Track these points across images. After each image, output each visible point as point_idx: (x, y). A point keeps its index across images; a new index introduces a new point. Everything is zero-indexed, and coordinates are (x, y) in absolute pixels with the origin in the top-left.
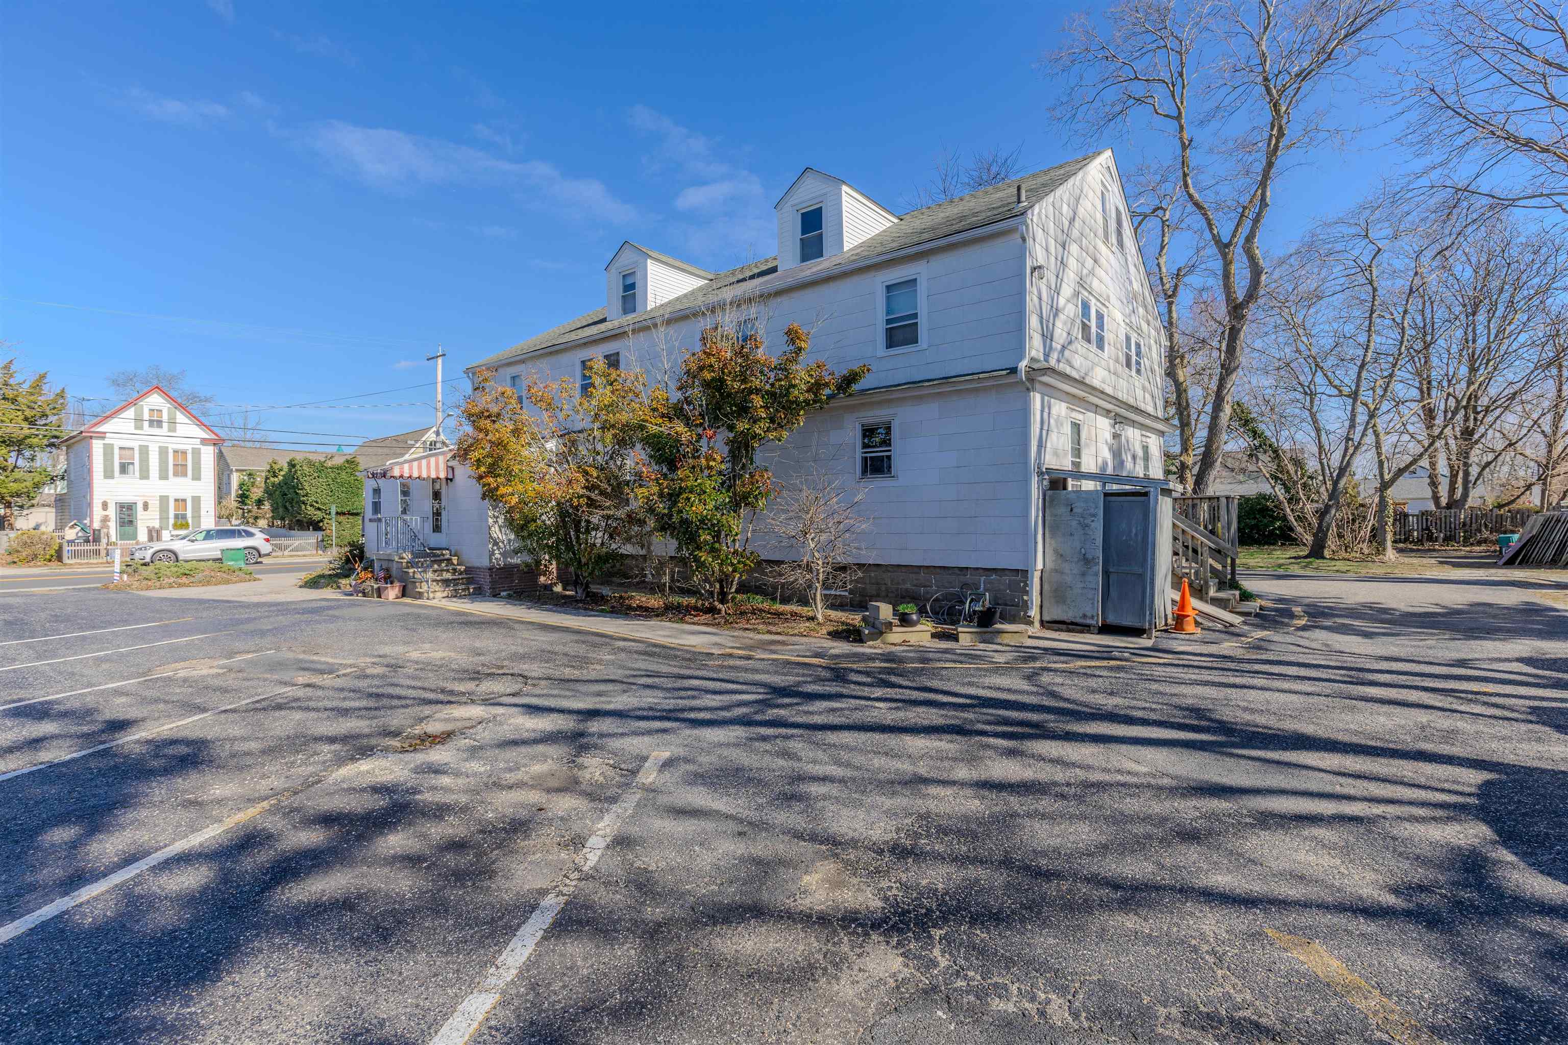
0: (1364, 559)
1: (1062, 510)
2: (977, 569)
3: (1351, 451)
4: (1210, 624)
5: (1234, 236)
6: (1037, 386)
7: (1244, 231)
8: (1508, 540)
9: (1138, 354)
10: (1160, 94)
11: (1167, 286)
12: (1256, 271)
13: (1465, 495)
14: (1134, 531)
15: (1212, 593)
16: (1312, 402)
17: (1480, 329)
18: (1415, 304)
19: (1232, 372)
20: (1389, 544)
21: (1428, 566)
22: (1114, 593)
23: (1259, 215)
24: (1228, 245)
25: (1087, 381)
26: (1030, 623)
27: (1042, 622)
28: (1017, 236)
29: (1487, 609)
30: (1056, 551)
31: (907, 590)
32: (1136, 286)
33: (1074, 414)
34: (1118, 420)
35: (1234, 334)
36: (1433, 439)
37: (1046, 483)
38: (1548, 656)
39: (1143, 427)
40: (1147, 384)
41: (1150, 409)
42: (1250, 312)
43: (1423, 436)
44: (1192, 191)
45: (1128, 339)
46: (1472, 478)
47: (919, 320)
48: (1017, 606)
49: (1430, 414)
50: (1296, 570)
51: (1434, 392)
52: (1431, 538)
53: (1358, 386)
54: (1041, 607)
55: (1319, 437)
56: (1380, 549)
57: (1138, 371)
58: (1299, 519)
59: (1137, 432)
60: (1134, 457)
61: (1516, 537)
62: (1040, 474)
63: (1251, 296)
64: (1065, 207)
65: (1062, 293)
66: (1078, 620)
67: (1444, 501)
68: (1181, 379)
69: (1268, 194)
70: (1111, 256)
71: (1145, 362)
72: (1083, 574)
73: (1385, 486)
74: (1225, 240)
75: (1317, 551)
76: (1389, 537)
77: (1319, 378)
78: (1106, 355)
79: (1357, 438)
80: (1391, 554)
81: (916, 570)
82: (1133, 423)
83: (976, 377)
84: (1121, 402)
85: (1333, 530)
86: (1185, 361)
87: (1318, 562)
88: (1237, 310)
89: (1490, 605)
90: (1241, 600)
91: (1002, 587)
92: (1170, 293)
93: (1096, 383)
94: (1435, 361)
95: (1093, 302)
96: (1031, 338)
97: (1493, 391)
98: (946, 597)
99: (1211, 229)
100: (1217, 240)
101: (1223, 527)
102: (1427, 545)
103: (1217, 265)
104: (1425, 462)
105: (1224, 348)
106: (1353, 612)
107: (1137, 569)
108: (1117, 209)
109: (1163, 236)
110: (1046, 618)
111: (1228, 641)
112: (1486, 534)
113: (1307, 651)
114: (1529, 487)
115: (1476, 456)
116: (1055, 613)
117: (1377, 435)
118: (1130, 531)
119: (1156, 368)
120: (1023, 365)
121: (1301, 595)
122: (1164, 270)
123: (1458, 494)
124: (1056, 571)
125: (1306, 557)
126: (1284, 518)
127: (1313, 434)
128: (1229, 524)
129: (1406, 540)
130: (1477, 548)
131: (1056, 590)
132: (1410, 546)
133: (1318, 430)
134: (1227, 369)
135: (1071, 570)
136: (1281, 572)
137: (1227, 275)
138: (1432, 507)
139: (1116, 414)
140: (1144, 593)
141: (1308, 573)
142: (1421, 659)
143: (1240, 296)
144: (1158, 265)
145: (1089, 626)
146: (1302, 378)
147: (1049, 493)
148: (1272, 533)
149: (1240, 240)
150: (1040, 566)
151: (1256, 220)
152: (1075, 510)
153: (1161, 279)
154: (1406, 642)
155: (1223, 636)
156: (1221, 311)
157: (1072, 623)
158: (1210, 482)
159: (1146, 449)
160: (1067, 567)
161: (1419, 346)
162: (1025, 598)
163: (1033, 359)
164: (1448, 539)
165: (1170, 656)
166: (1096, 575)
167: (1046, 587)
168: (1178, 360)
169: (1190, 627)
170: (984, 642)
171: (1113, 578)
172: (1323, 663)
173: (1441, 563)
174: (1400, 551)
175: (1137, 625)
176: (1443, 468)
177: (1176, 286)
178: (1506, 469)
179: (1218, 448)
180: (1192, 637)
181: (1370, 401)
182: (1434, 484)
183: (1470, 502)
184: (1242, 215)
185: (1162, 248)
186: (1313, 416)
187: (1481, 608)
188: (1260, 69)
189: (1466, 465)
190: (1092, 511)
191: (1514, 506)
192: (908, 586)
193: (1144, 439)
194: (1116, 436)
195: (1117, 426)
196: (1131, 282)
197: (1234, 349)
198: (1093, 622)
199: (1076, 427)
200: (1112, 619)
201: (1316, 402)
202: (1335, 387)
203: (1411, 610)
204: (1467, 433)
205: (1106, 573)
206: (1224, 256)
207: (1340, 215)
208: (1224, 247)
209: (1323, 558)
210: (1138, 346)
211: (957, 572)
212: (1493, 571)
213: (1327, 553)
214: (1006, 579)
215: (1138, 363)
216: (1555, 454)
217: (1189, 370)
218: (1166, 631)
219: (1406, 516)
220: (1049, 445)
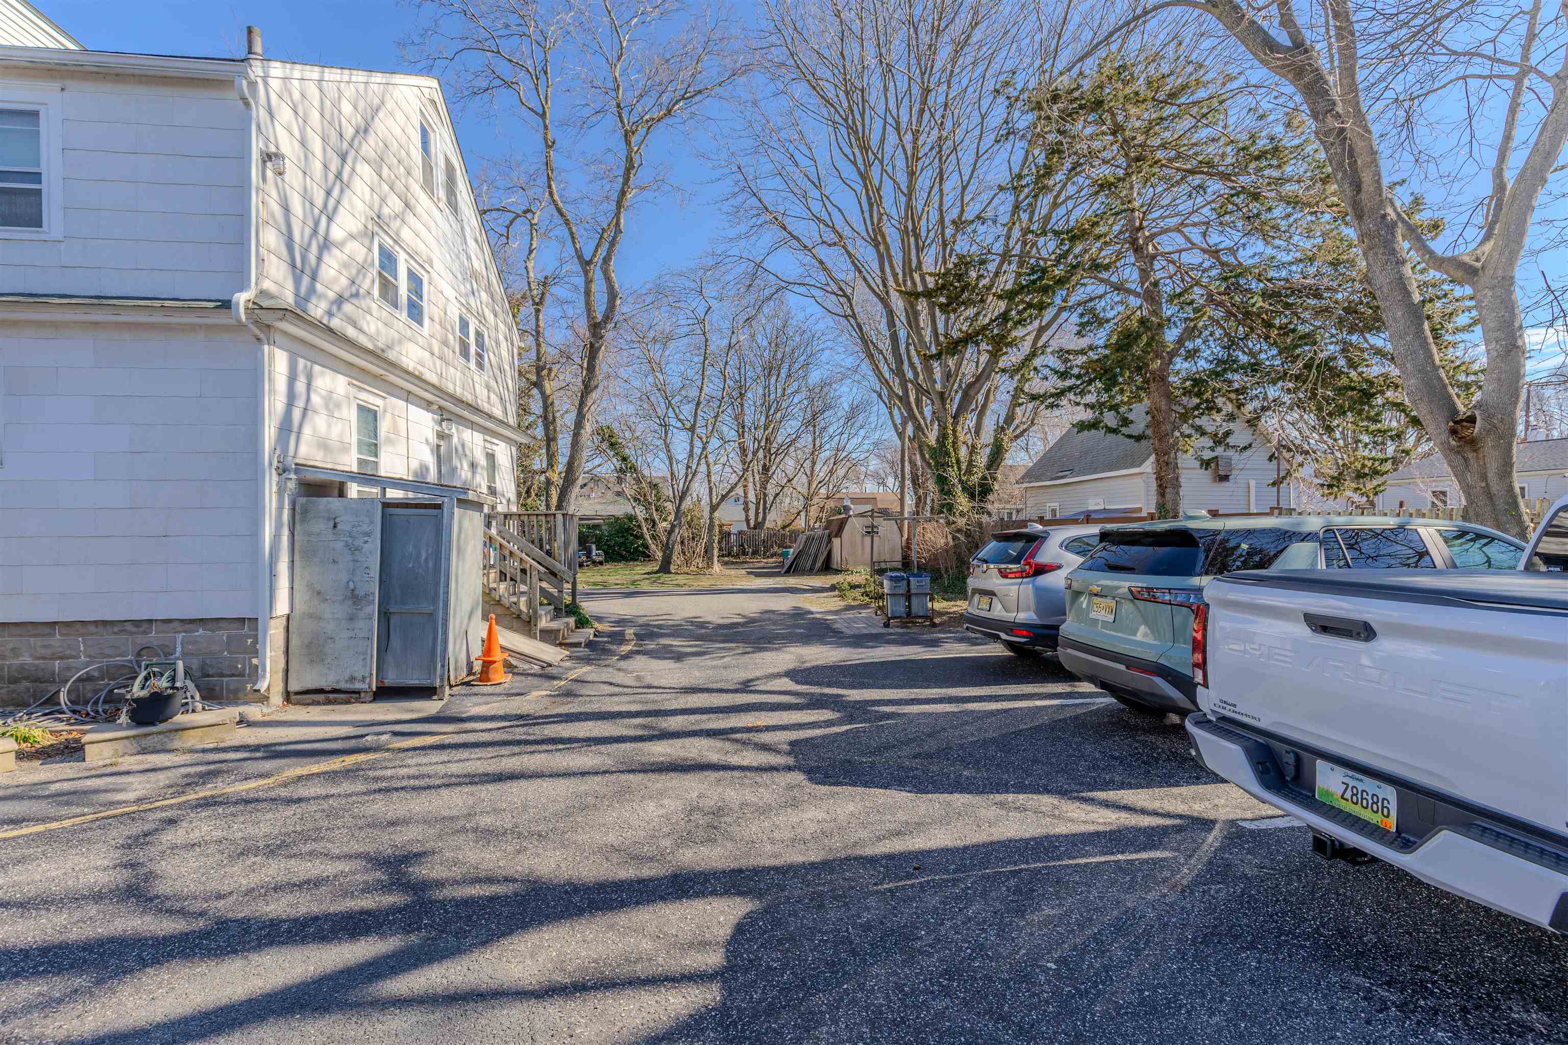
0: (699, 573)
1: (320, 526)
2: (169, 621)
3: (690, 477)
4: (526, 666)
5: (594, 255)
6: (278, 337)
7: (602, 252)
8: (787, 553)
9: (480, 344)
10: (525, 86)
11: (535, 292)
12: (612, 295)
13: (764, 518)
14: (424, 556)
15: (544, 623)
16: (666, 432)
17: (772, 388)
18: (733, 361)
19: (592, 391)
20: (716, 559)
21: (738, 577)
22: (396, 642)
23: (614, 238)
24: (589, 263)
25: (391, 355)
26: (264, 699)
27: (288, 697)
28: (233, 95)
29: (772, 616)
30: (310, 586)
31: (22, 667)
32: (478, 265)
33: (364, 396)
34: (445, 416)
35: (592, 353)
36: (745, 470)
37: (291, 485)
38: (808, 665)
39: (485, 430)
40: (493, 383)
41: (498, 412)
42: (609, 334)
43: (739, 467)
44: (556, 197)
45: (464, 325)
46: (768, 506)
47: (44, 187)
48: (242, 675)
49: (743, 450)
50: (645, 586)
51: (746, 435)
52: (744, 553)
53: (695, 421)
54: (287, 671)
55: (671, 464)
56: (710, 565)
57: (480, 366)
58: (653, 537)
59: (478, 437)
60: (473, 466)
61: (791, 550)
62: (283, 471)
63: (607, 318)
64: (346, 108)
65: (338, 219)
66: (343, 686)
67: (752, 523)
68: (548, 392)
69: (622, 221)
70: (436, 213)
71: (490, 357)
72: (351, 618)
73: (713, 508)
74: (588, 259)
75: (665, 568)
76: (716, 552)
77: (671, 414)
78: (426, 329)
79: (694, 467)
80: (717, 567)
81: (47, 630)
82: (472, 425)
83: (157, 304)
84: (447, 394)
85: (678, 548)
86: (553, 375)
87: (665, 577)
88: (596, 328)
89: (773, 612)
90: (577, 627)
91: (215, 648)
92: (537, 300)
93: (409, 363)
94: (747, 411)
95: (402, 257)
96: (261, 261)
97: (780, 439)
98: (106, 673)
99: (574, 243)
100: (580, 257)
101: (559, 548)
102: (742, 558)
103: (580, 281)
104: (739, 491)
105: (585, 365)
106: (677, 631)
107: (427, 608)
108: (447, 160)
109: (532, 239)
110: (294, 687)
111: (537, 688)
112: (776, 549)
113: (616, 690)
114: (798, 514)
115: (771, 490)
116: (303, 679)
117: (708, 466)
118: (419, 554)
119: (507, 368)
120: (242, 298)
121: (641, 613)
122: (532, 274)
123: (760, 519)
124: (311, 616)
125: (657, 572)
126: (642, 537)
127: (667, 463)
128: (566, 545)
129: (729, 555)
130: (771, 560)
131: (309, 646)
132: (732, 559)
133: (670, 458)
134: (587, 388)
135: (333, 611)
136: (632, 588)
137: (588, 293)
138: (745, 528)
139: (440, 408)
140: (435, 639)
141: (654, 588)
142: (714, 686)
143: (599, 317)
144: (526, 268)
145: (358, 692)
146: (658, 410)
147: (302, 500)
148: (636, 549)
149: (598, 259)
150: (282, 607)
151: (612, 244)
152: (339, 527)
153: (529, 283)
154: (710, 663)
155: (535, 681)
156: (582, 326)
157: (335, 691)
158: (572, 500)
159: (491, 457)
160: (327, 610)
161: (735, 394)
162: (255, 661)
163: (263, 293)
164: (755, 553)
165: (450, 728)
166: (370, 618)
167: (294, 642)
168: (545, 372)
169: (499, 675)
170: (144, 751)
171: (394, 620)
172: (624, 708)
173: (749, 573)
174: (726, 563)
175: (426, 683)
176: (752, 497)
177: (543, 294)
178: (788, 500)
179: (579, 465)
180: (498, 689)
181: (704, 436)
182: (746, 510)
183: (768, 524)
184: (602, 237)
185: (531, 252)
186: (667, 446)
187: (767, 616)
188: (613, 94)
189: (765, 495)
190: (365, 528)
191: (791, 527)
192: (26, 659)
193: (488, 445)
194: (441, 436)
195: (444, 424)
196: (469, 258)
197: (594, 367)
198: (364, 686)
199: (369, 416)
200: (392, 679)
201: (670, 435)
202: (680, 420)
203: (721, 621)
204: (766, 469)
205: (385, 616)
206: (586, 273)
207: (684, 269)
208: (586, 264)
209: (670, 572)
210: (479, 334)
211: (129, 627)
212: (778, 579)
213: (673, 568)
214: (223, 635)
215: (480, 356)
216: (812, 491)
217: (556, 384)
218: (468, 684)
219: (729, 534)
220: (307, 431)
